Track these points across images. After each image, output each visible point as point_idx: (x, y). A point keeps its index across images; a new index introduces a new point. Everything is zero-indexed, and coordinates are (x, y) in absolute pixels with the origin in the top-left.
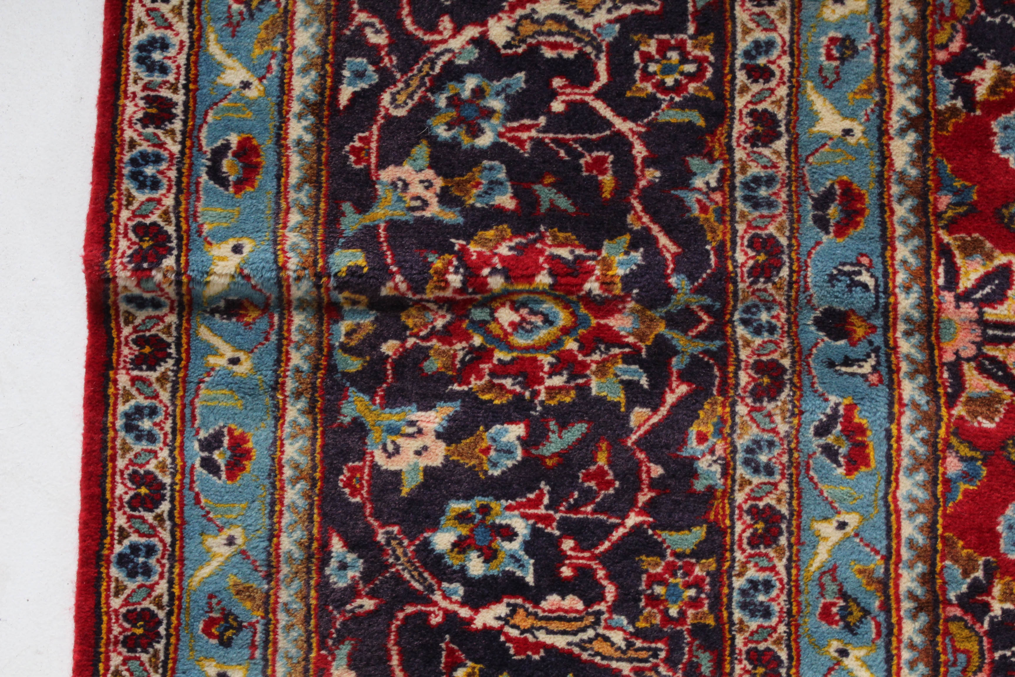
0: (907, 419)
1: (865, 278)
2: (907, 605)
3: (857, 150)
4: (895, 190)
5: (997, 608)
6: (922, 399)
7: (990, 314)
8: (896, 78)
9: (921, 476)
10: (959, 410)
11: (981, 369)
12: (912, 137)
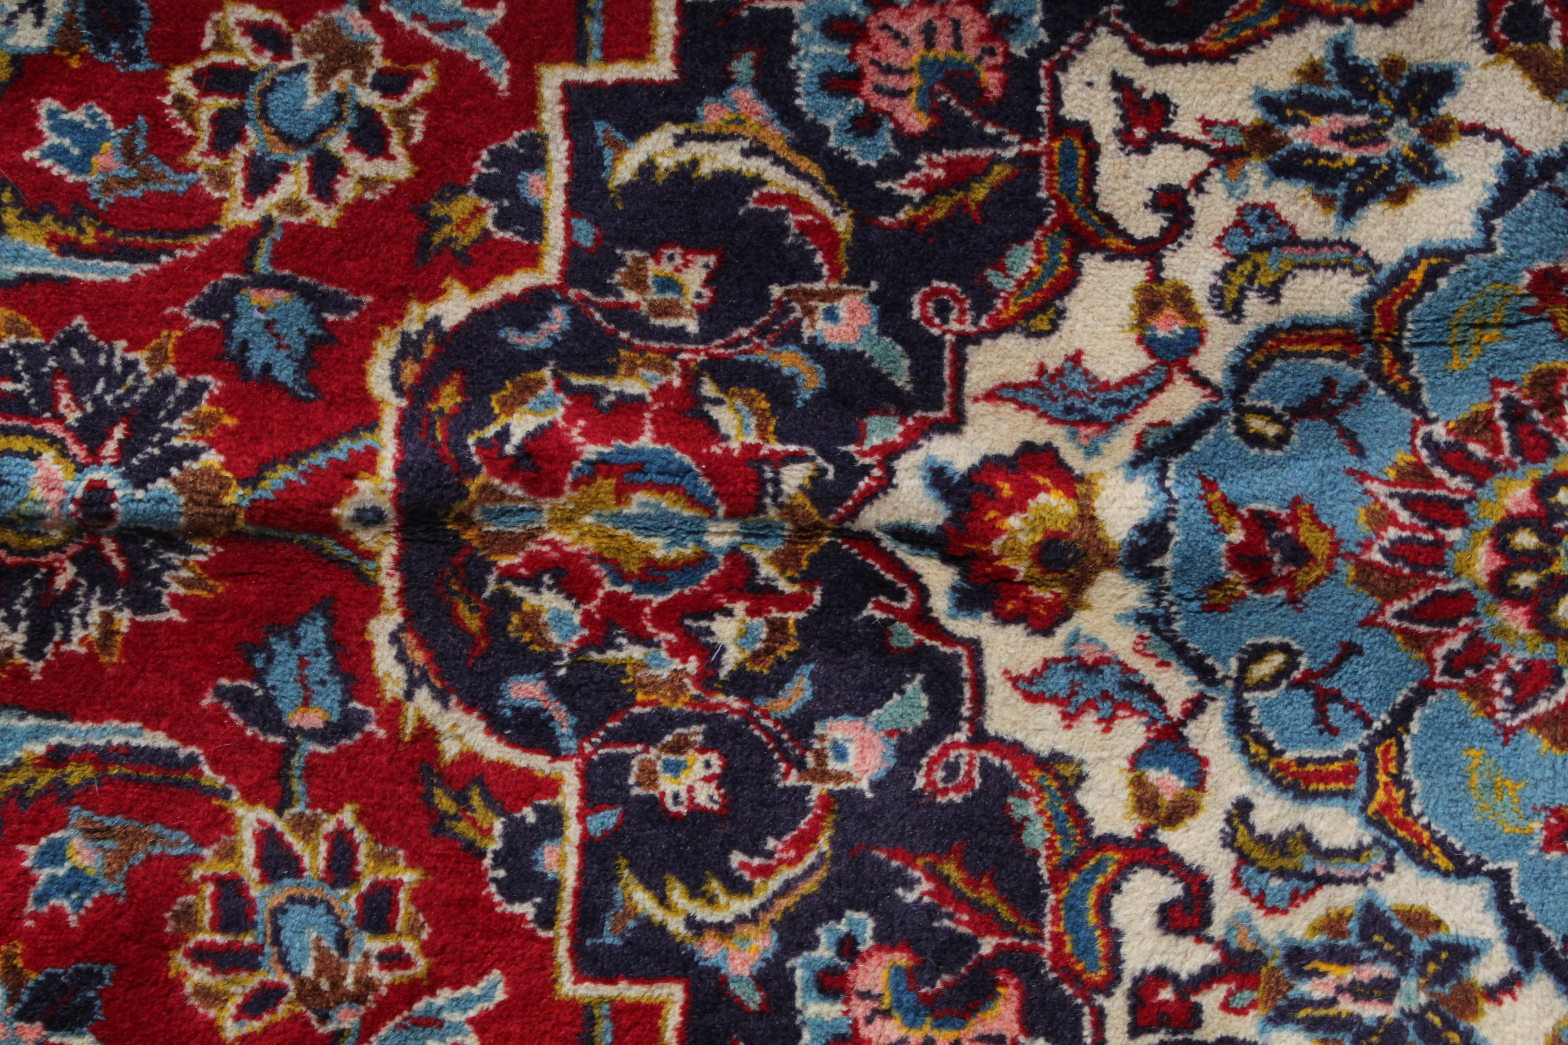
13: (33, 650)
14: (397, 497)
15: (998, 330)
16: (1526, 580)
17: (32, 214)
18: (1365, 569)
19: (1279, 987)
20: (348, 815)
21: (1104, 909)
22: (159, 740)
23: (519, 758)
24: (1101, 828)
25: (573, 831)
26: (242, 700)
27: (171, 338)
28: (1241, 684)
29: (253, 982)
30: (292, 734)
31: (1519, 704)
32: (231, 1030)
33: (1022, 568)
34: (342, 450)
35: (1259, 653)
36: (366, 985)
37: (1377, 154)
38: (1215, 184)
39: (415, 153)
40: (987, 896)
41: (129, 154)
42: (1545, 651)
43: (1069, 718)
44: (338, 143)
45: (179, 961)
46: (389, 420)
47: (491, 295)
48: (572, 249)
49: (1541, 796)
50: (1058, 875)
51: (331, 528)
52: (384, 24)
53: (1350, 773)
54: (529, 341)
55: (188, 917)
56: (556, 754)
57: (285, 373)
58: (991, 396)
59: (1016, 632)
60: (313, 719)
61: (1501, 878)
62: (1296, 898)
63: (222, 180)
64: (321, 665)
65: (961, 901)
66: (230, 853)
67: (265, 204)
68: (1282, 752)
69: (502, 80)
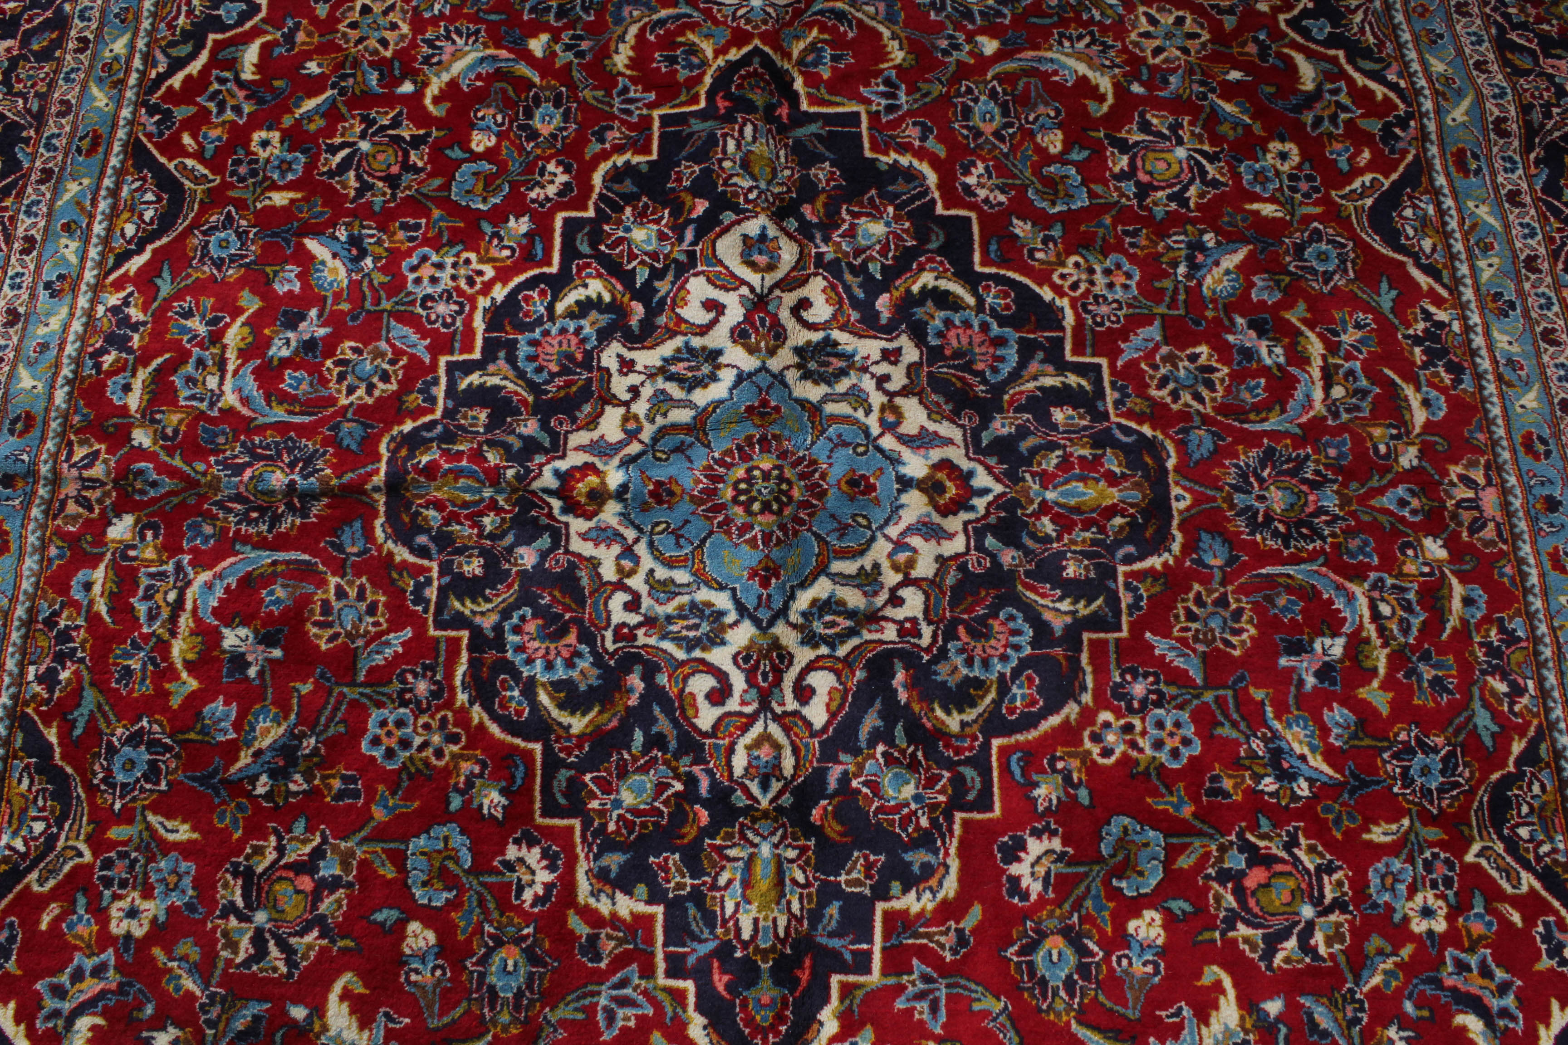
0: (31, 527)
1: (25, 457)
2: (16, 623)
3: (37, 396)
4: (53, 414)
5: (62, 624)
6: (40, 516)
7: (86, 474)
8: (66, 361)
9: (36, 557)
10: (59, 522)
11: (77, 502)
12: (67, 389)
13: (270, 531)
14: (387, 483)
15: (579, 429)
16: (743, 498)
17: (280, 403)
18: (692, 497)
19: (663, 628)
20: (364, 580)
21: (606, 604)
22: (306, 557)
23: (420, 561)
24: (606, 578)
25: (436, 584)
26: (333, 544)
27: (319, 438)
28: (652, 533)
29: (331, 632)
30: (348, 555)
31: (740, 536)
32: (324, 647)
33: (583, 500)
34: (369, 468)
35: (658, 524)
36: (367, 632)
37: (699, 374)
38: (648, 384)
39: (399, 382)
40: (568, 601)
41: (311, 384)
42: (749, 519)
43: (596, 545)
44: (375, 380)
45: (309, 626)
46: (385, 459)
47: (419, 422)
48: (446, 408)
49: (746, 564)
50: (591, 594)
51: (365, 492)
52: (392, 346)
53: (686, 560)
54: (429, 435)
55: (312, 612)
56: (431, 559)
57: (354, 447)
58: (576, 449)
59: (580, 520)
60: (355, 550)
61: (734, 590)
62: (669, 600)
63: (339, 391)
64: (358, 534)
65: (559, 603)
66: (326, 592)
67: (352, 398)
68: (665, 554)
69: (427, 361)
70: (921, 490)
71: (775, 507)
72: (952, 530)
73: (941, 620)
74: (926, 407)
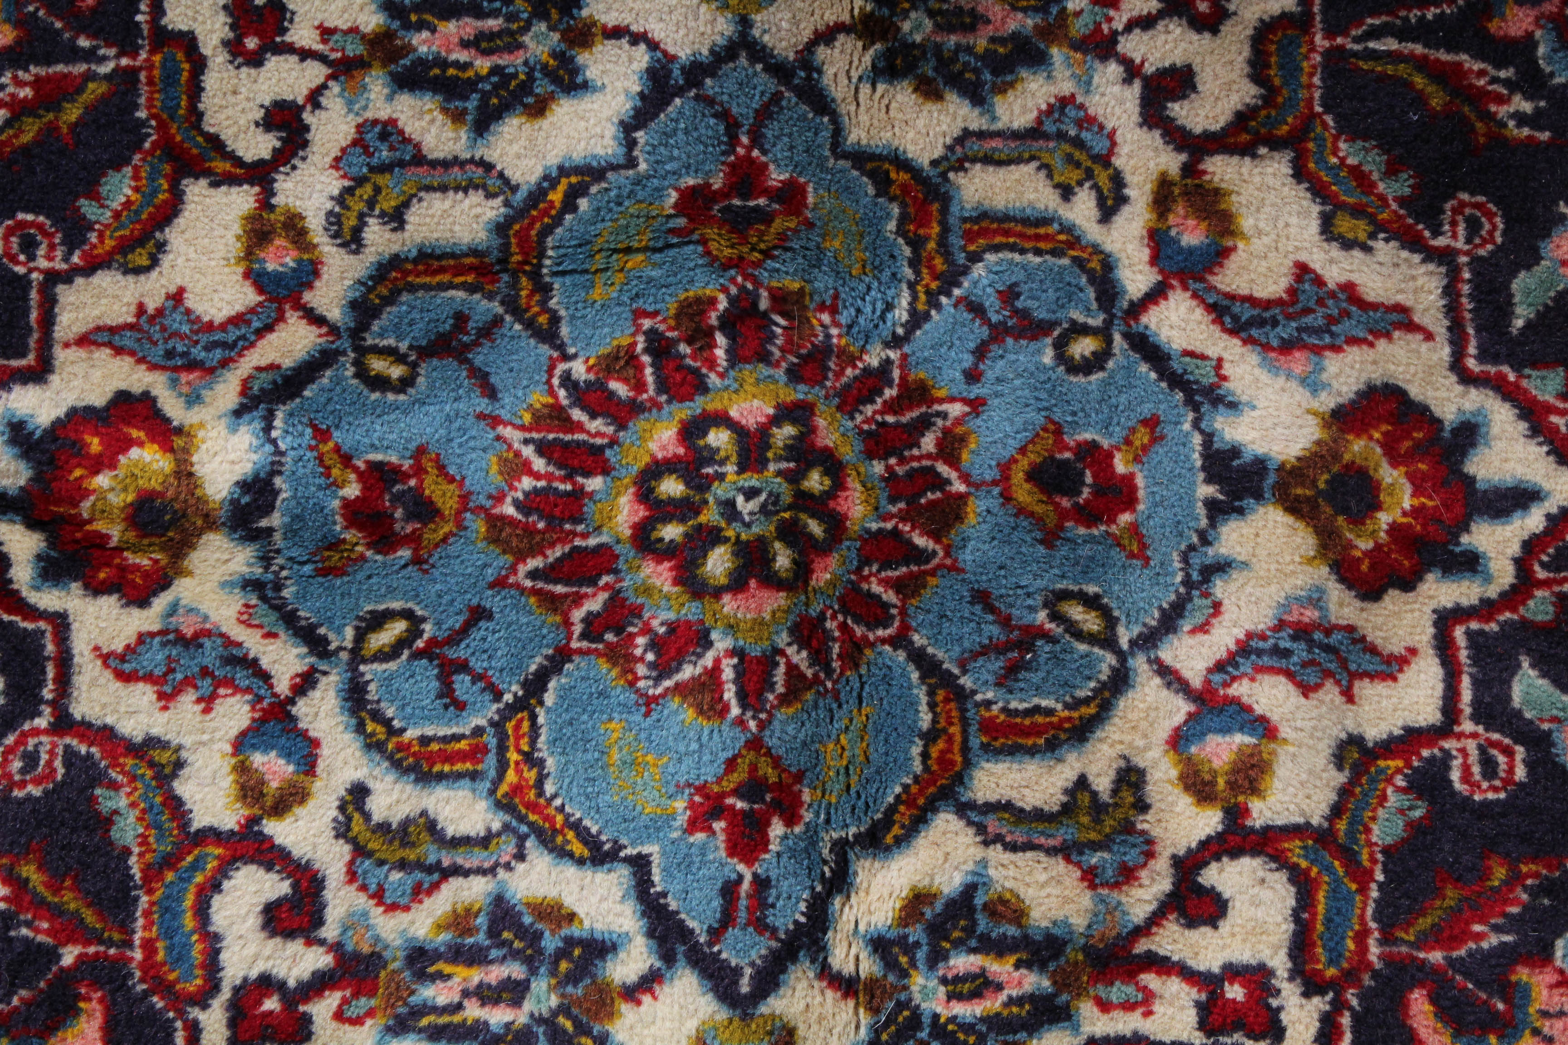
15: (90, 268)
16: (671, 532)
18: (496, 523)
19: (400, 993)
21: (202, 911)
24: (200, 820)
28: (357, 655)
31: (662, 670)
33: (115, 532)
35: (378, 621)
37: (513, 62)
38: (333, 100)
40: (70, 901)
42: (691, 611)
43: (166, 698)
49: (686, 772)
50: (152, 874)
53: (477, 752)
58: (84, 341)
59: (109, 604)
61: (640, 864)
62: (418, 893)
65: (40, 906)
68: (403, 730)
70: (1293, 508)
71: (783, 560)
72: (1396, 647)
73: (1350, 977)
74: (1319, 191)
